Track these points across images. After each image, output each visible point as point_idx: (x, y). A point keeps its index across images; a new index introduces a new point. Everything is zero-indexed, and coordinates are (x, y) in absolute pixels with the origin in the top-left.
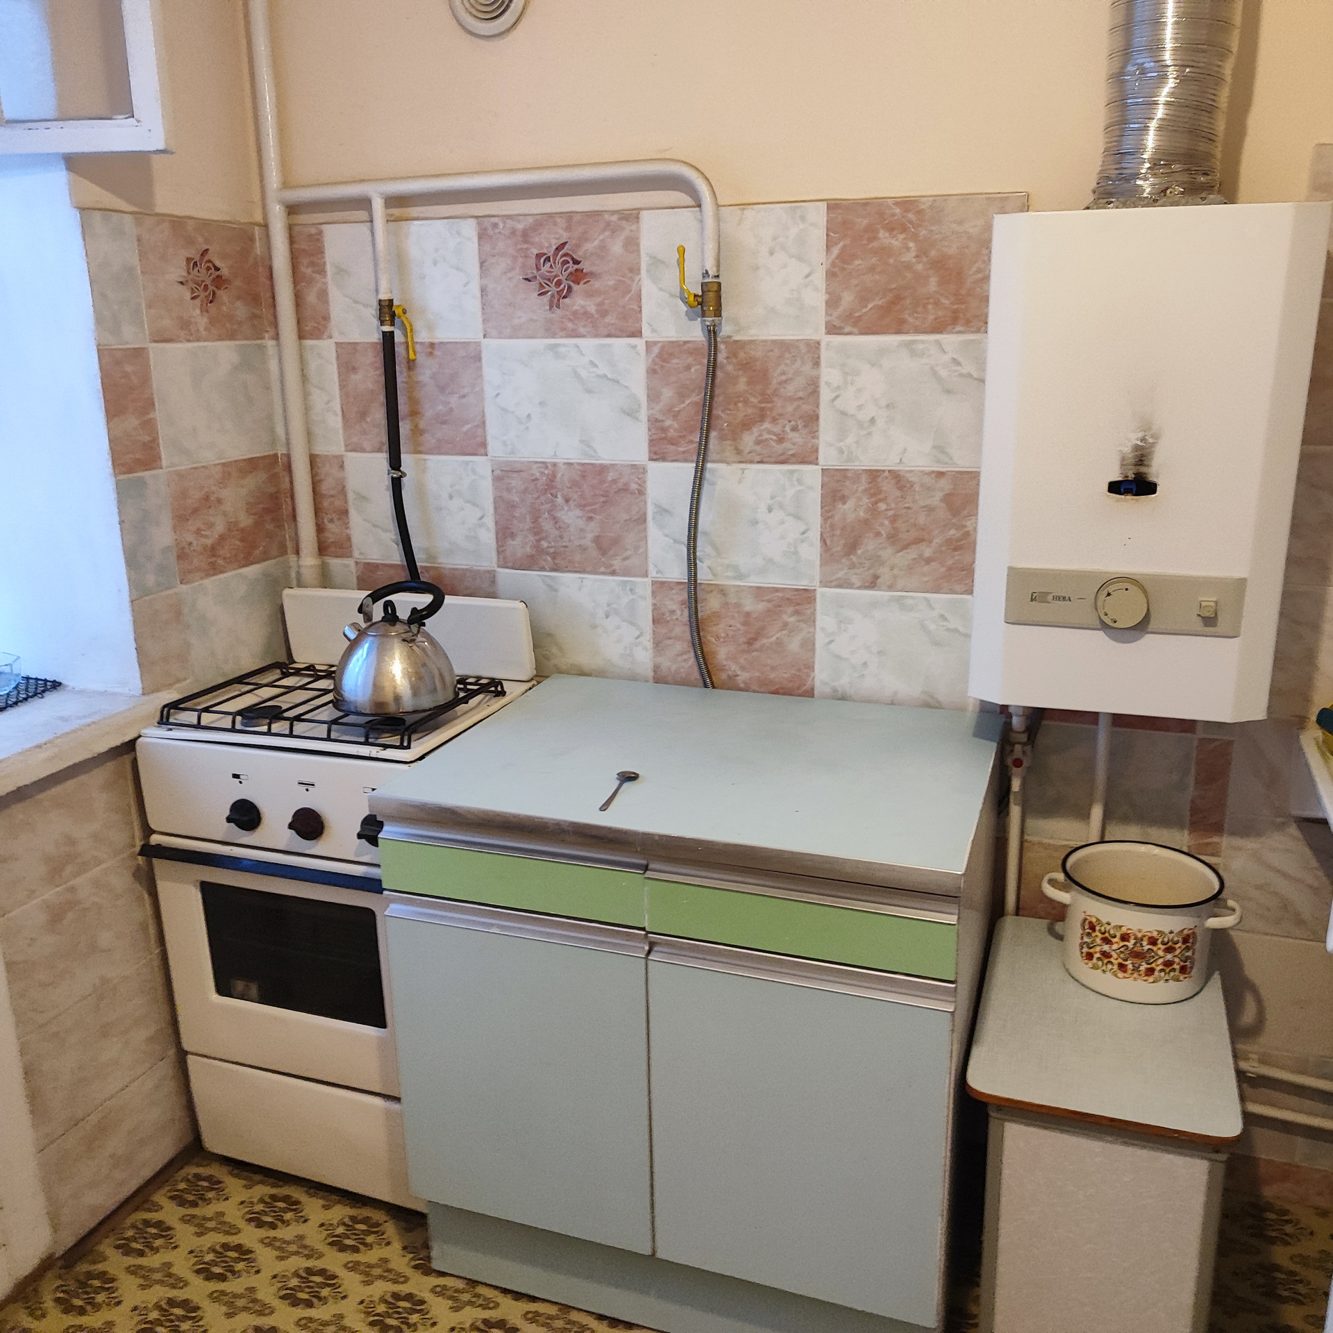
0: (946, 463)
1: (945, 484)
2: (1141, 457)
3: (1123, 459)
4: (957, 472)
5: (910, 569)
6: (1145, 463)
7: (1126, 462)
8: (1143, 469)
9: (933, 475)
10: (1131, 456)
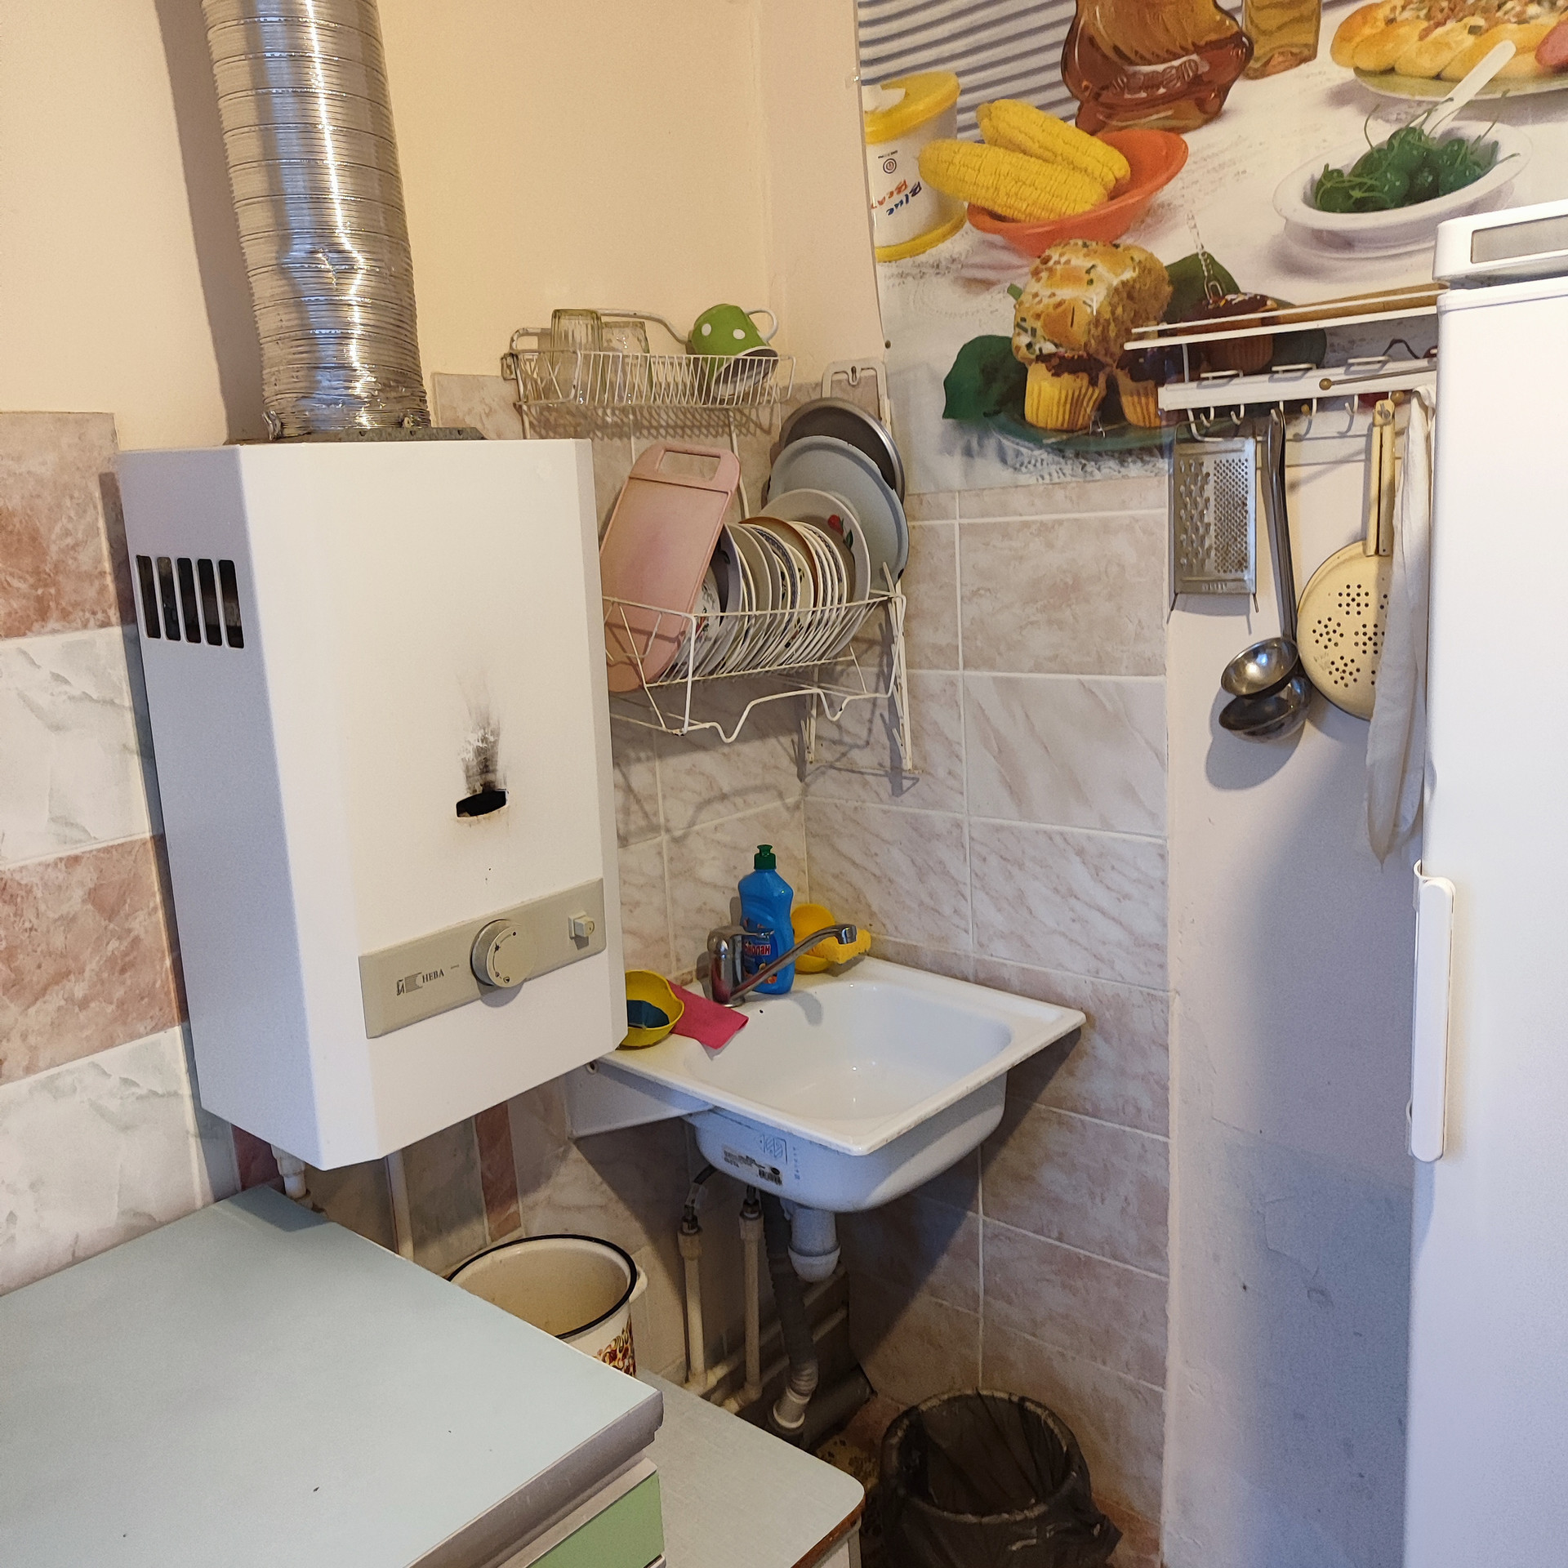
0: (80, 841)
1: (85, 876)
2: (485, 762)
3: (467, 769)
4: (99, 850)
5: (57, 1027)
6: (491, 768)
7: (471, 773)
8: (490, 777)
9: (62, 866)
10: (475, 763)
